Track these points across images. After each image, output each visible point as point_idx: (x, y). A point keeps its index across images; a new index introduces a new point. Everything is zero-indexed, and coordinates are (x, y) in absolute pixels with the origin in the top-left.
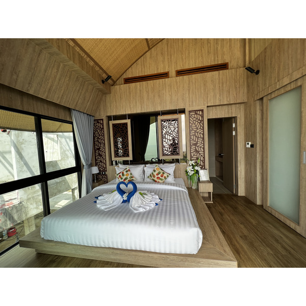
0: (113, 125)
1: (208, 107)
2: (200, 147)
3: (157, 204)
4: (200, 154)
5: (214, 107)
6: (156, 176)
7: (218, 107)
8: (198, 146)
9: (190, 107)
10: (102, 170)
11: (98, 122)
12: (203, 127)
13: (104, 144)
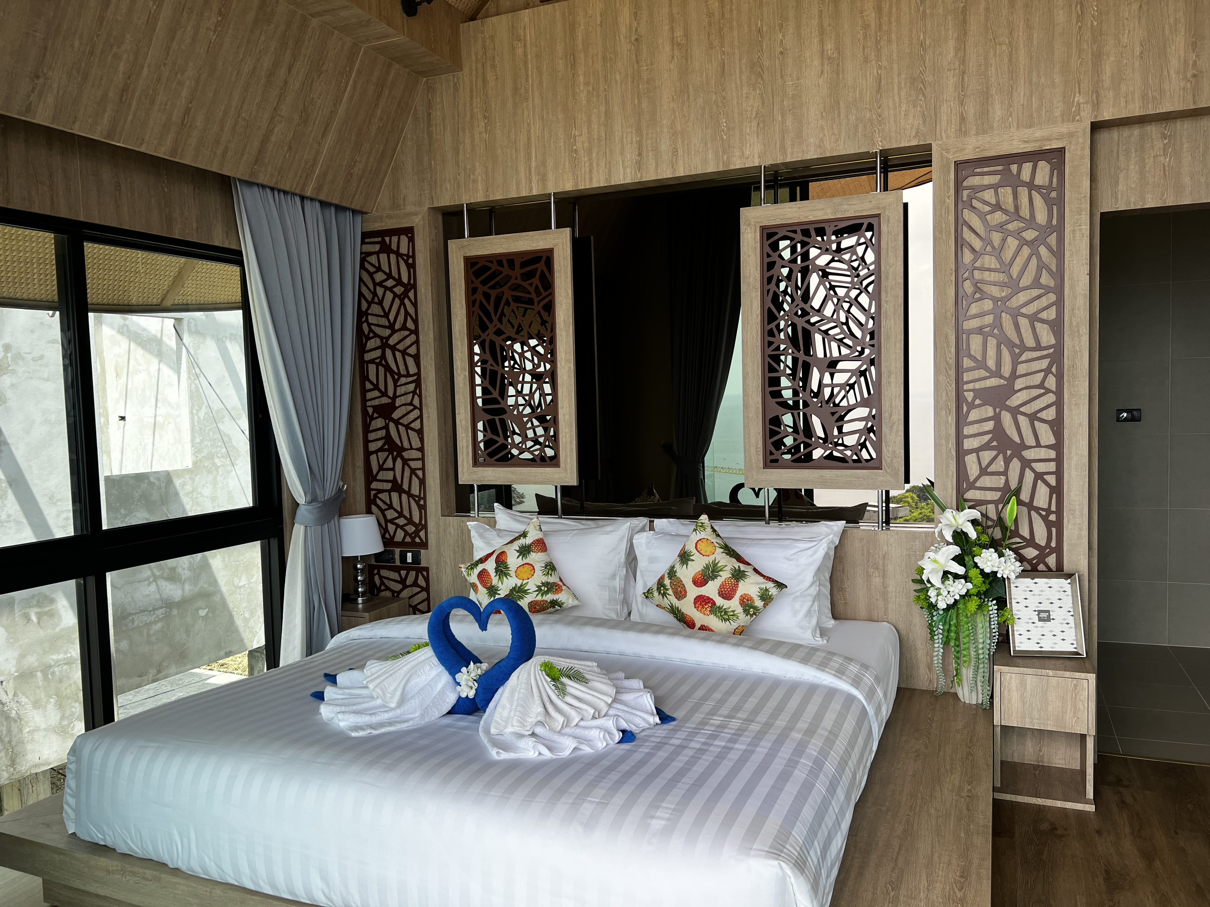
0: (471, 263)
1: (1096, 127)
2: (1033, 418)
3: (627, 736)
4: (1026, 464)
5: (1152, 129)
6: (693, 592)
7: (1183, 127)
8: (1015, 412)
9: (963, 132)
10: (400, 536)
11: (386, 249)
12: (1059, 275)
13: (418, 383)
